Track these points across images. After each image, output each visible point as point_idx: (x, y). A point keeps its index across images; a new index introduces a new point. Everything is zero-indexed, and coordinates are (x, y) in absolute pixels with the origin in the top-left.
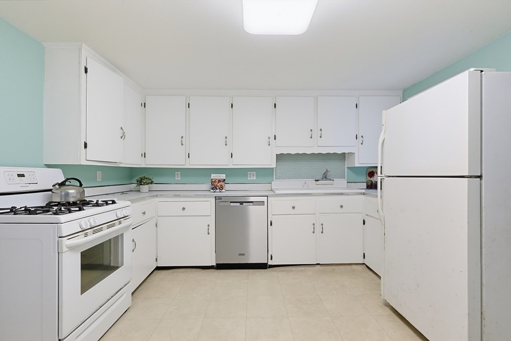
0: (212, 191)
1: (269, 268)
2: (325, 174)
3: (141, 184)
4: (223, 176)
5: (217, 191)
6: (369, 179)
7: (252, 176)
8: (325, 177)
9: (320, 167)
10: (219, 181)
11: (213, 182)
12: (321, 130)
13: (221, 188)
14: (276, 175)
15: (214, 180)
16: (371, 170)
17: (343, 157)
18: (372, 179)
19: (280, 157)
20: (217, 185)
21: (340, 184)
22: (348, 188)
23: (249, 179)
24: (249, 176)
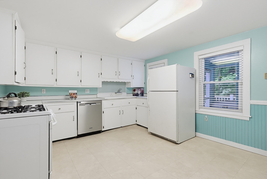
0: (70, 99)
1: (102, 132)
2: (119, 90)
3: (23, 97)
4: (76, 92)
5: (73, 99)
6: (134, 92)
7: (87, 91)
8: (119, 92)
9: (117, 87)
10: (74, 94)
11: (70, 94)
12: (119, 72)
13: (76, 97)
14: (99, 91)
15: (71, 94)
16: (134, 89)
17: (125, 83)
18: (135, 92)
19: (104, 83)
20: (73, 96)
21: (124, 95)
22: (127, 96)
23: (86, 93)
24: (86, 91)
